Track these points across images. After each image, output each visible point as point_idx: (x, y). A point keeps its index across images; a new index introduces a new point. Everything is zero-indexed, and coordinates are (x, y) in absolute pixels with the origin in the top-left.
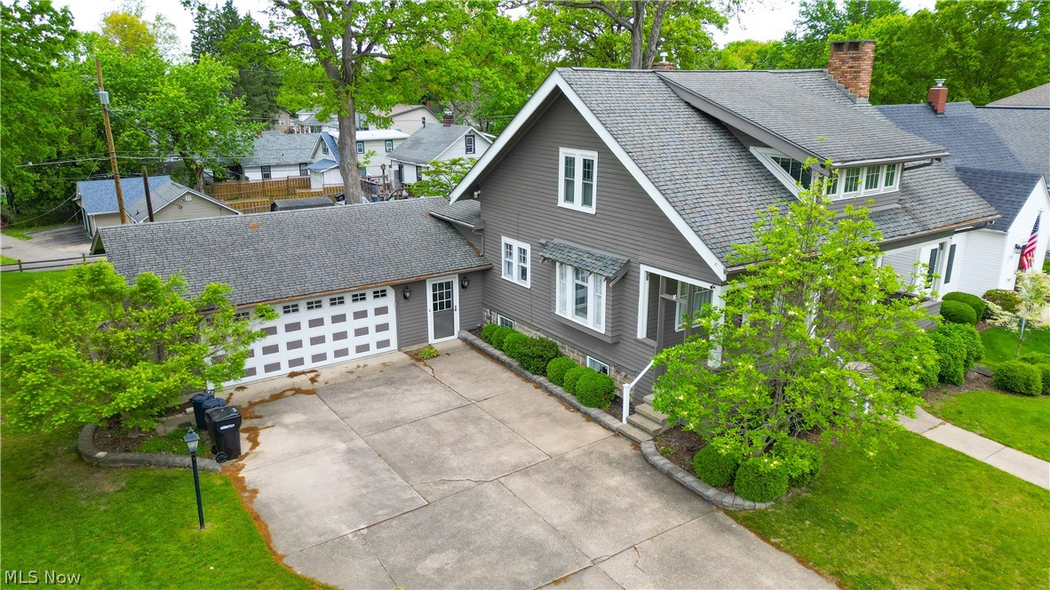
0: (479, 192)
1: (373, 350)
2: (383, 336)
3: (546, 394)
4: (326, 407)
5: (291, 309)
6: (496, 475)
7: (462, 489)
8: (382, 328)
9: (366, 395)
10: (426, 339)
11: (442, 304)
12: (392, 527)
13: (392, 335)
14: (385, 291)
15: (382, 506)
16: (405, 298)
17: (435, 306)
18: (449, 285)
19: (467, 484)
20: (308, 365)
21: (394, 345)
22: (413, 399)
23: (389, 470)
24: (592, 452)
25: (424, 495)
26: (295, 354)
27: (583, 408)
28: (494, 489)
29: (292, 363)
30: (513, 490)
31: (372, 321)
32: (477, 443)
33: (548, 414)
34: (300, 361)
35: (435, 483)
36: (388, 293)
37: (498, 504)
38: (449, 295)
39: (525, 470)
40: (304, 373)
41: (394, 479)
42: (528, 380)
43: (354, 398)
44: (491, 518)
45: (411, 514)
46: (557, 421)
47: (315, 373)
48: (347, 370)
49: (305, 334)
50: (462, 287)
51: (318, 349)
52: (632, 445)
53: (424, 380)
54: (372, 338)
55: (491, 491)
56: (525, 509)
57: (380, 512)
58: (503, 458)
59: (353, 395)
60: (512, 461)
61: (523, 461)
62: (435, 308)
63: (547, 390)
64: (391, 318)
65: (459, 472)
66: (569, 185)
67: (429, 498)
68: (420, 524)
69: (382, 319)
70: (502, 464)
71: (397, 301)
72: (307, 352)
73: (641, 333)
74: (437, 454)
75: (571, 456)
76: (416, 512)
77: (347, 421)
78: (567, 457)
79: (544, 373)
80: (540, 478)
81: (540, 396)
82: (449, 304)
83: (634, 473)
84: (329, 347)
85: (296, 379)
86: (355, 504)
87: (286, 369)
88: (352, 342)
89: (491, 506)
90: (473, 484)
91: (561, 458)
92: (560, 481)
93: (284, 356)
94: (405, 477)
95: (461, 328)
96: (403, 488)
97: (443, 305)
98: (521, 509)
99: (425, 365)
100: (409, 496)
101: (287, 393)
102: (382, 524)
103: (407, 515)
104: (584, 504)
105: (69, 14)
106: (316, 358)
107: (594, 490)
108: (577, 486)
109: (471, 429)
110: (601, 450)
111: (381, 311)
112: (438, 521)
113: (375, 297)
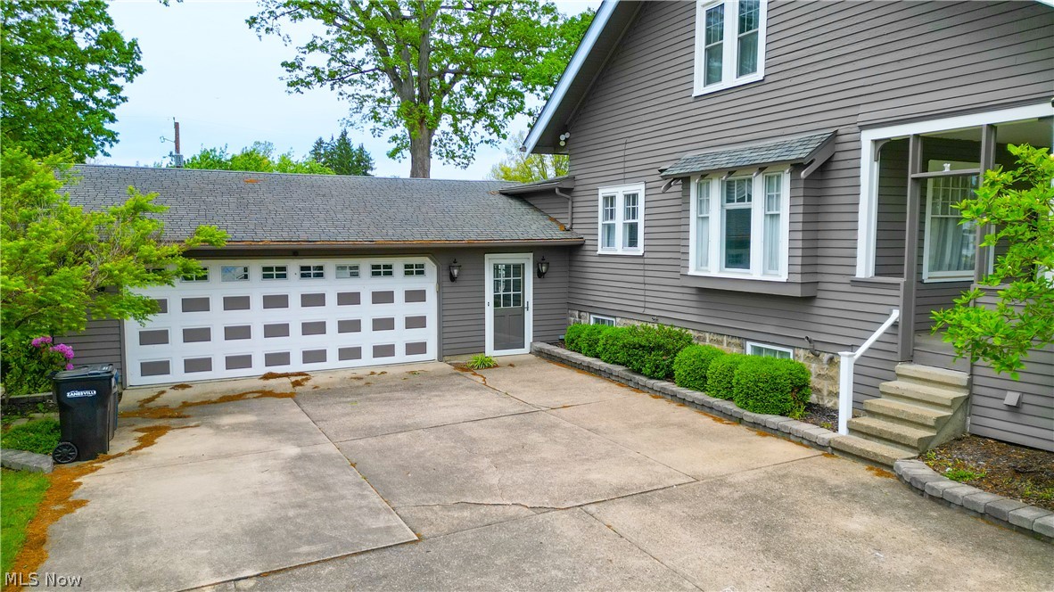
0: (567, 135)
1: (400, 355)
2: (416, 335)
3: (674, 405)
4: (299, 410)
5: (275, 273)
6: (577, 500)
7: (501, 519)
8: (416, 322)
9: (371, 400)
10: (482, 349)
11: (507, 298)
12: (318, 578)
13: (429, 335)
14: (422, 266)
15: (315, 537)
16: (453, 278)
17: (497, 298)
18: (519, 269)
19: (512, 511)
20: (296, 365)
21: (432, 351)
22: (442, 404)
23: (360, 485)
24: (785, 476)
25: (415, 524)
26: (277, 345)
27: (749, 415)
28: (574, 522)
29: (272, 359)
30: (615, 526)
31: (399, 310)
32: (543, 455)
33: (680, 426)
34: (283, 358)
35: (445, 507)
36: (427, 269)
37: (580, 549)
38: (519, 285)
39: (643, 496)
40: (287, 375)
41: (363, 497)
42: (639, 388)
43: (348, 402)
44: (560, 574)
45: (373, 556)
46: (699, 434)
47: (304, 377)
48: (354, 376)
49: (295, 315)
50: (539, 274)
51: (314, 342)
52: (871, 469)
53: (467, 388)
54: (400, 337)
55: (566, 527)
56: (646, 562)
57: (305, 549)
58: (593, 476)
59: (349, 399)
60: (615, 482)
61: (635, 481)
62: (497, 304)
63: (674, 397)
64: (429, 309)
65: (499, 492)
66: (714, 54)
67: (425, 531)
68: (385, 577)
69: (415, 309)
70: (591, 484)
71: (439, 283)
72: (296, 344)
73: (864, 267)
74: (462, 466)
75: (741, 479)
76: (387, 553)
77: (321, 424)
78: (729, 479)
79: (669, 376)
80: (678, 509)
81: (663, 406)
82: (518, 300)
83: (901, 513)
84: (332, 341)
85: (272, 382)
86: (258, 534)
87: (259, 367)
88: (367, 339)
89: (564, 552)
90: (524, 512)
91: (720, 482)
92: (727, 518)
93: (258, 346)
94: (386, 496)
95: (536, 338)
96: (375, 512)
97: (509, 301)
98: (635, 562)
99: (475, 374)
100: (382, 525)
101: (251, 396)
102: (297, 572)
103: (363, 557)
104: (795, 562)
105: (136, 48)
106: (310, 356)
107: (812, 535)
108: (767, 528)
109: (534, 437)
110: (806, 474)
111: (415, 296)
112: (432, 572)
113: (407, 273)
